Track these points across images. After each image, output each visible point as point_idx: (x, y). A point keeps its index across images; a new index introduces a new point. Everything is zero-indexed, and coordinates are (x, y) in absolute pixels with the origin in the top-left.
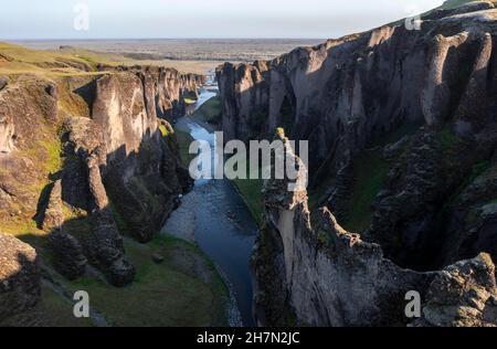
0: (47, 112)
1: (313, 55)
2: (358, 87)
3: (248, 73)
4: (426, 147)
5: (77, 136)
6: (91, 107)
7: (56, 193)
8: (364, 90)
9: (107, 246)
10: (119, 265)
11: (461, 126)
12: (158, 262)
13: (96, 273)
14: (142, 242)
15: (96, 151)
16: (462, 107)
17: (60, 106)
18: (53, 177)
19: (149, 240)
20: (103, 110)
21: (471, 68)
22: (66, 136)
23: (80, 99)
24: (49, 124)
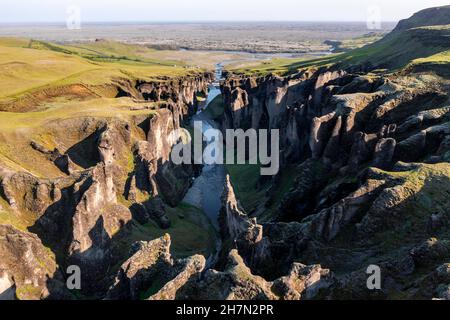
0: (126, 139)
1: (280, 90)
2: (295, 124)
3: (239, 96)
4: (307, 170)
5: (142, 152)
6: (147, 134)
7: (133, 182)
8: (298, 126)
9: (158, 209)
10: (163, 218)
11: (326, 160)
12: (181, 218)
13: (153, 222)
14: (173, 207)
15: (152, 161)
16: (325, 152)
17: (132, 135)
18: (130, 175)
19: (176, 206)
20: (153, 135)
21: (331, 134)
22: (136, 153)
23: (141, 130)
24: (127, 145)
